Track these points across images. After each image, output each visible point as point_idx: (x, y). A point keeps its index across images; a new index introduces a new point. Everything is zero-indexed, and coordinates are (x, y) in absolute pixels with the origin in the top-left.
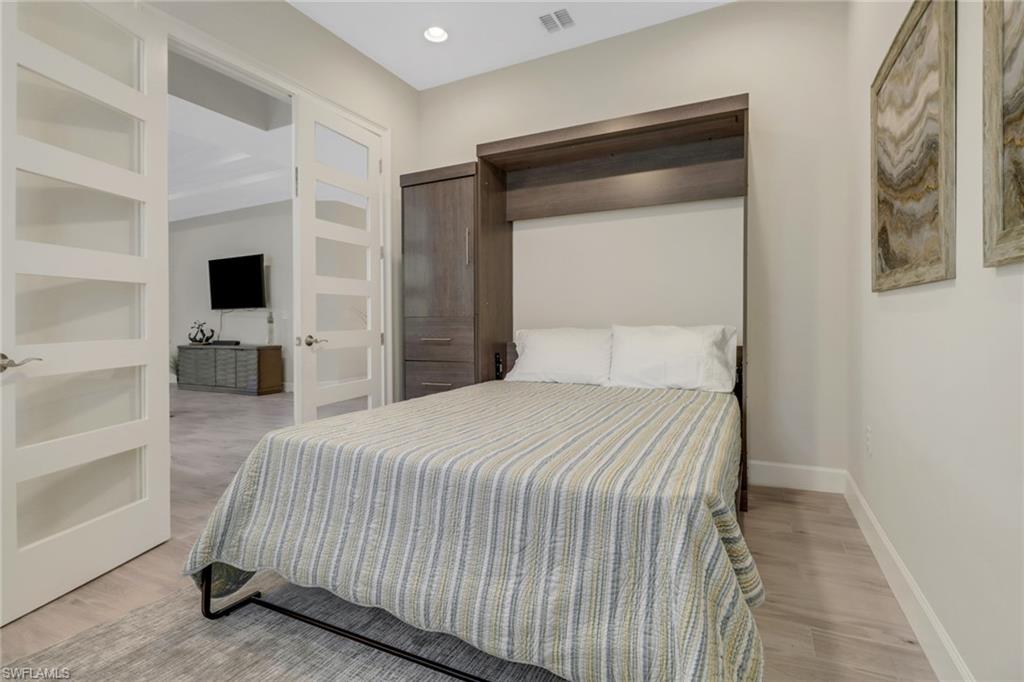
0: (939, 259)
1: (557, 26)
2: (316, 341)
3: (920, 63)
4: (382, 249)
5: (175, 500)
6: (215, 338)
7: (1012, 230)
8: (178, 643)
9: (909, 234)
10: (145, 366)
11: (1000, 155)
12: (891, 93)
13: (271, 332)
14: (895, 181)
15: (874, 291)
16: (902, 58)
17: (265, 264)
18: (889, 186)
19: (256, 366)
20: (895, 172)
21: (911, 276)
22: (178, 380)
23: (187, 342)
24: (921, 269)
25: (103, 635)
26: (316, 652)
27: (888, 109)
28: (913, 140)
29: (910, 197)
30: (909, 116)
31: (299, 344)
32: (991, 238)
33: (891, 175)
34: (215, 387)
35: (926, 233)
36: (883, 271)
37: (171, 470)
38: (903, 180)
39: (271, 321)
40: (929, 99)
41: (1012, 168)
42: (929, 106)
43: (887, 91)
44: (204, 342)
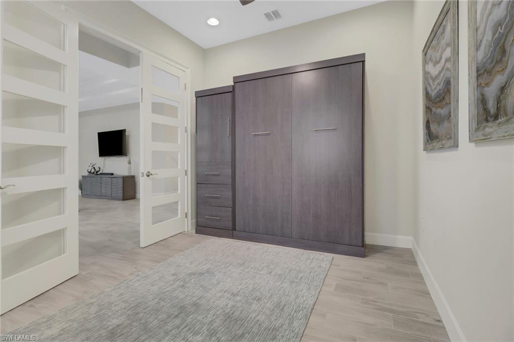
0: (451, 137)
1: (273, 18)
2: (151, 174)
3: (443, 42)
4: (186, 128)
5: (81, 255)
6: (101, 172)
7: (480, 126)
8: (83, 326)
9: (439, 125)
10: (66, 188)
11: (476, 90)
12: (431, 55)
13: (130, 168)
14: (433, 98)
15: (424, 150)
16: (436, 39)
17: (127, 134)
18: (430, 100)
19: (122, 186)
20: (433, 94)
21: (439, 145)
22: (82, 193)
23: (86, 174)
24: (444, 142)
25: (46, 322)
26: (152, 329)
27: (430, 62)
28: (440, 79)
29: (439, 107)
30: (439, 67)
31: (143, 176)
32: (472, 129)
33: (431, 95)
34: (101, 197)
35: (446, 124)
36: (428, 141)
37: (79, 239)
38: (436, 98)
39: (130, 163)
40: (447, 60)
41: (480, 96)
42: (447, 63)
43: (429, 54)
44: (95, 173)
